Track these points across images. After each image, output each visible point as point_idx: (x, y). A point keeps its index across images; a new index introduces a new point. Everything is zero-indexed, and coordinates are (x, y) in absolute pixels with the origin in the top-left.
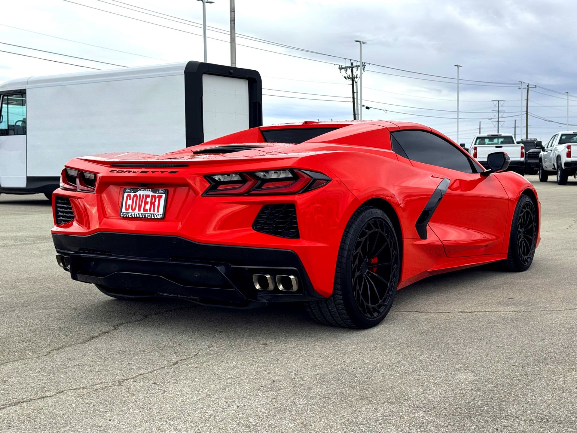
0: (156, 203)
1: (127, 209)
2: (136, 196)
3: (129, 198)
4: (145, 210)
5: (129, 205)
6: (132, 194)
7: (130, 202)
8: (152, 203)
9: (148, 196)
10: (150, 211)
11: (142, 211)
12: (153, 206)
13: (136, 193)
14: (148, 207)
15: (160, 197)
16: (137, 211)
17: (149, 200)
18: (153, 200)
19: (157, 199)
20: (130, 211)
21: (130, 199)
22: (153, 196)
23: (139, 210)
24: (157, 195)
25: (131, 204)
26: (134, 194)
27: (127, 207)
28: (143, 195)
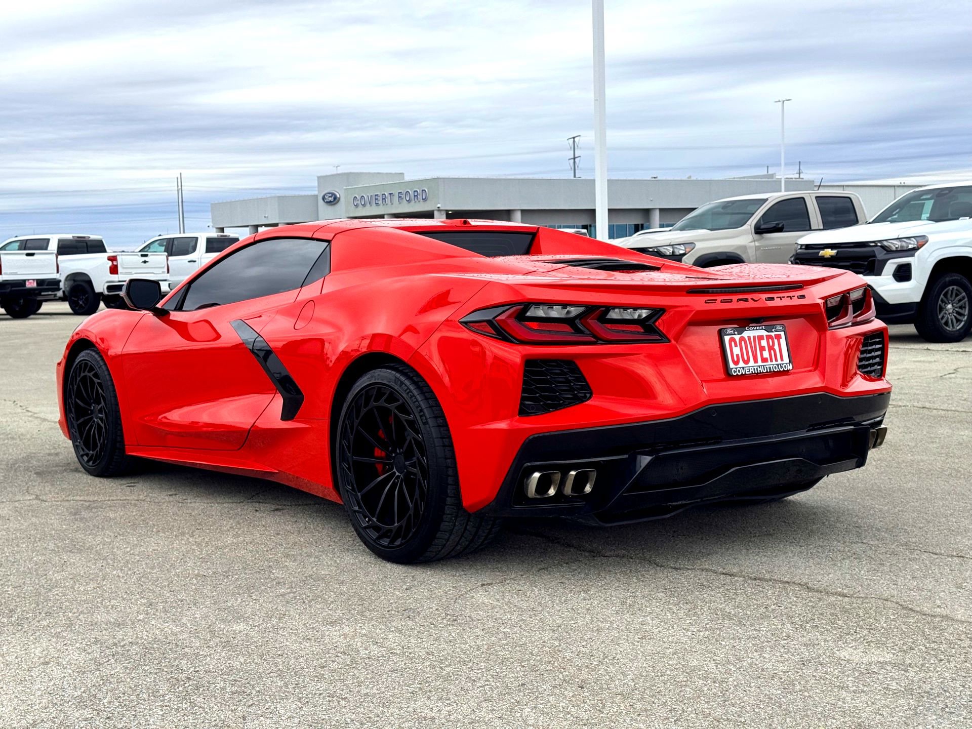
1: (736, 363)
2: (742, 339)
3: (733, 343)
4: (764, 360)
5: (738, 356)
7: (737, 351)
8: (771, 348)
9: (761, 338)
10: (771, 361)
12: (772, 352)
13: (743, 335)
14: (766, 354)
15: (778, 337)
16: (752, 363)
17: (764, 343)
18: (771, 343)
19: (776, 341)
20: (741, 364)
21: (736, 346)
22: (768, 337)
23: (756, 361)
24: (773, 334)
25: (739, 353)
26: (740, 336)
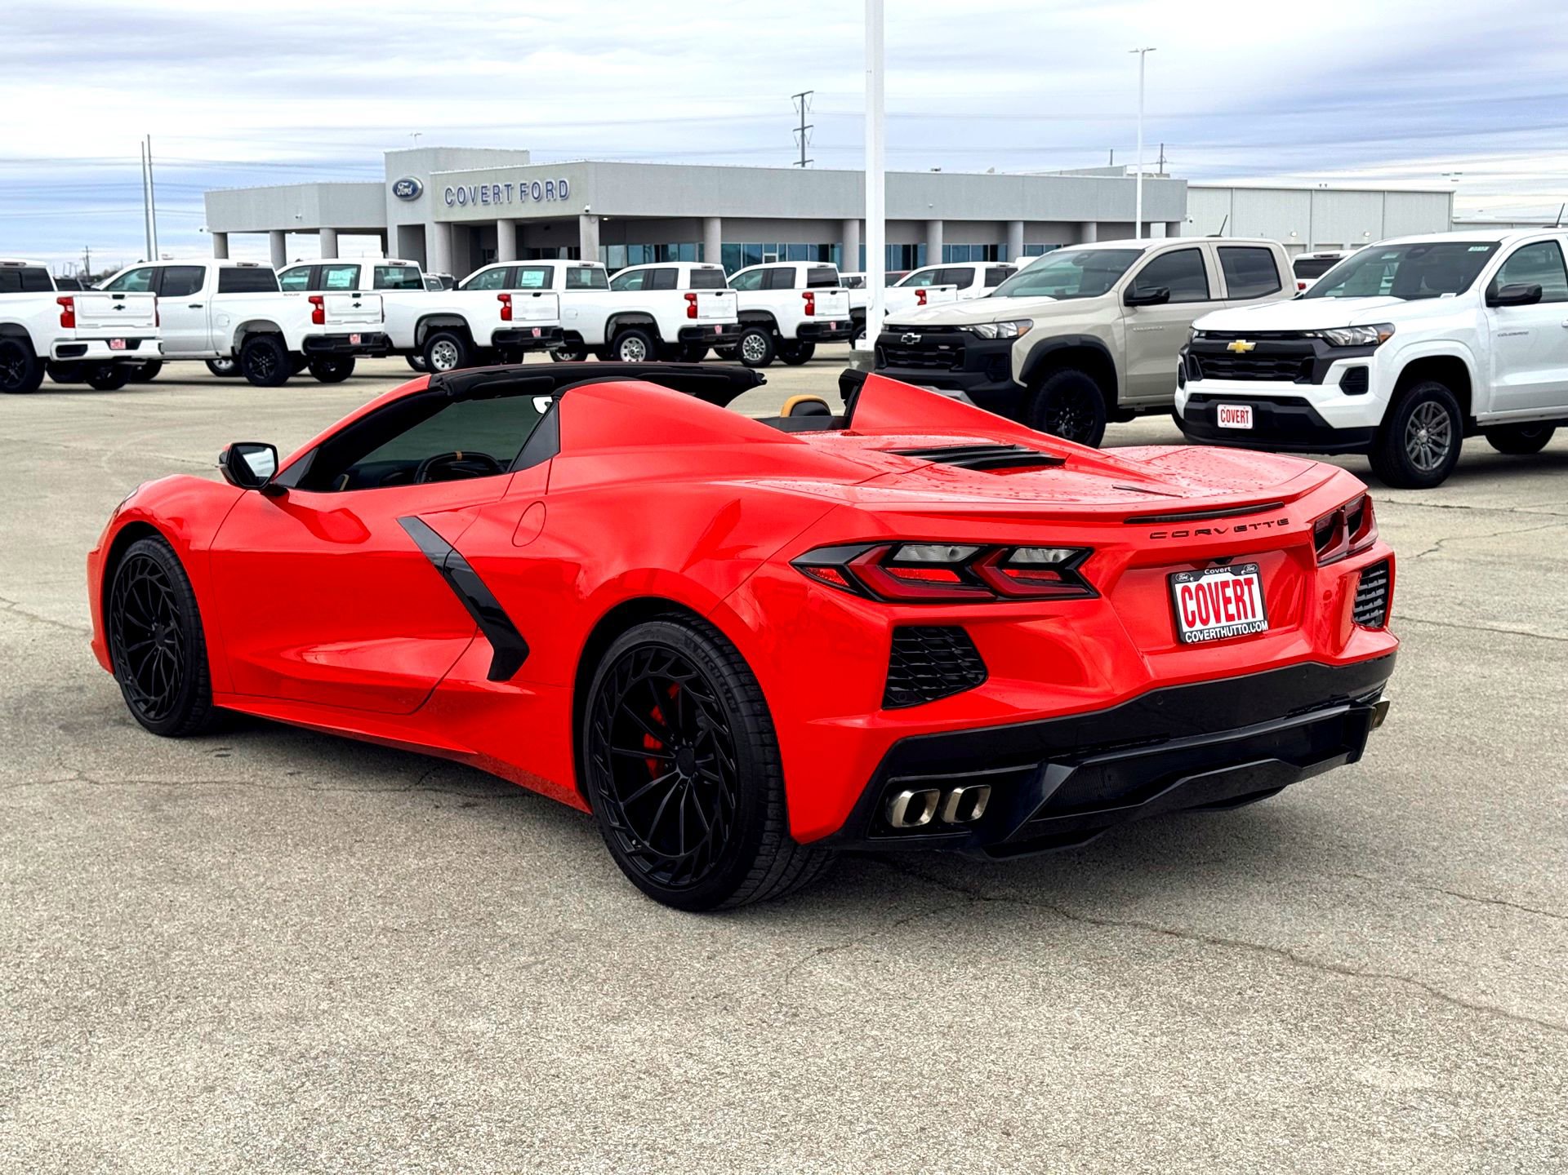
0: (1246, 597)
1: (1191, 624)
2: (1200, 588)
3: (1187, 595)
5: (1193, 613)
6: (1192, 586)
7: (1192, 605)
8: (1239, 599)
9: (1225, 584)
11: (1224, 622)
12: (1241, 604)
13: (1201, 581)
17: (1229, 592)
18: (1239, 593)
19: (1246, 588)
21: (1191, 598)
22: (1236, 583)
23: (1218, 620)
24: (1241, 578)
25: (1195, 608)
26: (1196, 583)
27: (1190, 618)
28: (1216, 584)
